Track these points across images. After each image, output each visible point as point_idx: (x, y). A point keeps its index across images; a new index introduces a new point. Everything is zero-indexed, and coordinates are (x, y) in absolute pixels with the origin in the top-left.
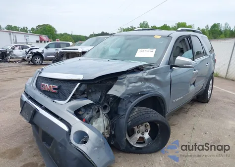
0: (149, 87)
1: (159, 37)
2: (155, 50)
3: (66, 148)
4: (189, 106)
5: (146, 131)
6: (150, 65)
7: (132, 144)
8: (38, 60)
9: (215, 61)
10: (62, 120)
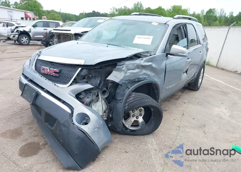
0: (145, 74)
1: (156, 24)
2: (151, 37)
3: (69, 128)
4: (180, 94)
5: (141, 115)
6: (148, 52)
7: (127, 127)
8: (24, 39)
9: (207, 50)
10: (64, 102)
